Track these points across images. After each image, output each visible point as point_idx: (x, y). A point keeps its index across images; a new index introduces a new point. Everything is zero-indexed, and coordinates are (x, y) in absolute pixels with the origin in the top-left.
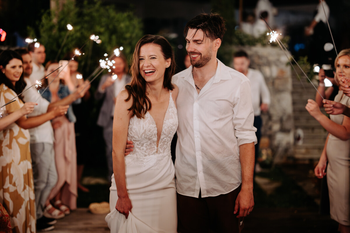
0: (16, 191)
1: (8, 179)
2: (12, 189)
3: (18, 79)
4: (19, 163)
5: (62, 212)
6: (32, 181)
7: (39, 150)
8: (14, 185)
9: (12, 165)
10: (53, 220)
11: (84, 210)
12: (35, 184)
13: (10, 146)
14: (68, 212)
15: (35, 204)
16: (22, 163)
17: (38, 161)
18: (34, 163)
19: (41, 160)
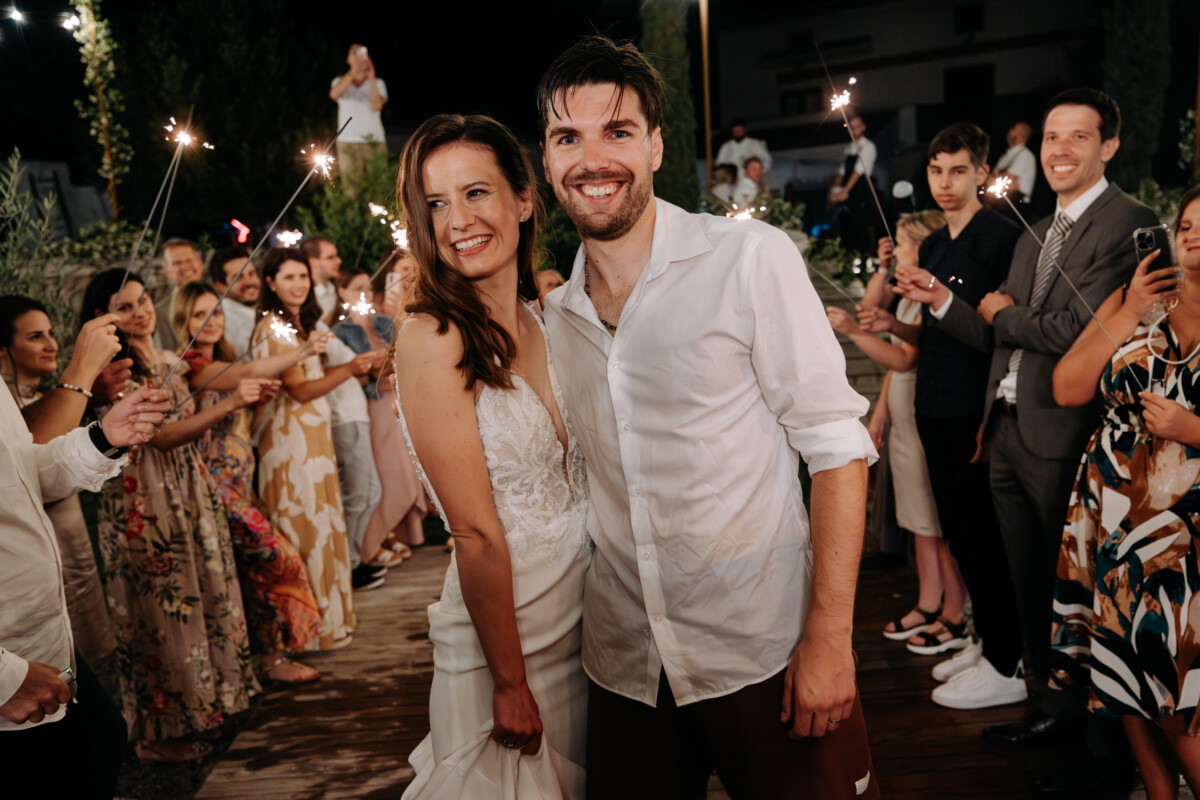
0: (303, 516)
1: (284, 491)
2: (294, 510)
3: (301, 300)
4: (305, 462)
5: (396, 554)
6: (338, 498)
7: (348, 439)
8: (298, 502)
9: (291, 466)
10: (380, 568)
11: (439, 548)
12: (346, 504)
13: (285, 430)
14: (408, 554)
15: (346, 540)
16: (310, 461)
17: (348, 460)
18: (340, 465)
19: (355, 458)
